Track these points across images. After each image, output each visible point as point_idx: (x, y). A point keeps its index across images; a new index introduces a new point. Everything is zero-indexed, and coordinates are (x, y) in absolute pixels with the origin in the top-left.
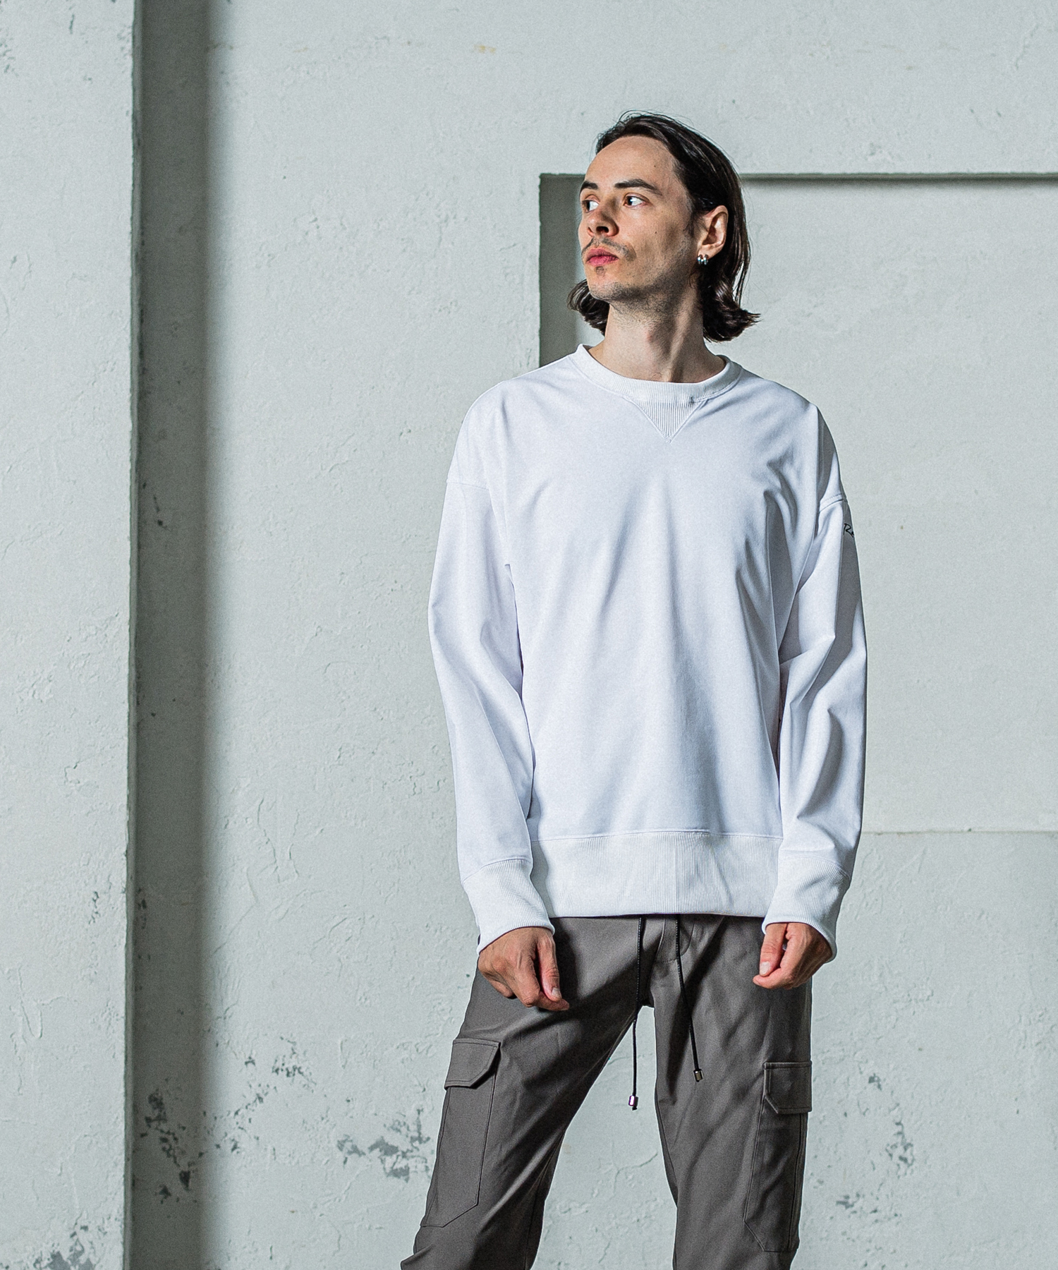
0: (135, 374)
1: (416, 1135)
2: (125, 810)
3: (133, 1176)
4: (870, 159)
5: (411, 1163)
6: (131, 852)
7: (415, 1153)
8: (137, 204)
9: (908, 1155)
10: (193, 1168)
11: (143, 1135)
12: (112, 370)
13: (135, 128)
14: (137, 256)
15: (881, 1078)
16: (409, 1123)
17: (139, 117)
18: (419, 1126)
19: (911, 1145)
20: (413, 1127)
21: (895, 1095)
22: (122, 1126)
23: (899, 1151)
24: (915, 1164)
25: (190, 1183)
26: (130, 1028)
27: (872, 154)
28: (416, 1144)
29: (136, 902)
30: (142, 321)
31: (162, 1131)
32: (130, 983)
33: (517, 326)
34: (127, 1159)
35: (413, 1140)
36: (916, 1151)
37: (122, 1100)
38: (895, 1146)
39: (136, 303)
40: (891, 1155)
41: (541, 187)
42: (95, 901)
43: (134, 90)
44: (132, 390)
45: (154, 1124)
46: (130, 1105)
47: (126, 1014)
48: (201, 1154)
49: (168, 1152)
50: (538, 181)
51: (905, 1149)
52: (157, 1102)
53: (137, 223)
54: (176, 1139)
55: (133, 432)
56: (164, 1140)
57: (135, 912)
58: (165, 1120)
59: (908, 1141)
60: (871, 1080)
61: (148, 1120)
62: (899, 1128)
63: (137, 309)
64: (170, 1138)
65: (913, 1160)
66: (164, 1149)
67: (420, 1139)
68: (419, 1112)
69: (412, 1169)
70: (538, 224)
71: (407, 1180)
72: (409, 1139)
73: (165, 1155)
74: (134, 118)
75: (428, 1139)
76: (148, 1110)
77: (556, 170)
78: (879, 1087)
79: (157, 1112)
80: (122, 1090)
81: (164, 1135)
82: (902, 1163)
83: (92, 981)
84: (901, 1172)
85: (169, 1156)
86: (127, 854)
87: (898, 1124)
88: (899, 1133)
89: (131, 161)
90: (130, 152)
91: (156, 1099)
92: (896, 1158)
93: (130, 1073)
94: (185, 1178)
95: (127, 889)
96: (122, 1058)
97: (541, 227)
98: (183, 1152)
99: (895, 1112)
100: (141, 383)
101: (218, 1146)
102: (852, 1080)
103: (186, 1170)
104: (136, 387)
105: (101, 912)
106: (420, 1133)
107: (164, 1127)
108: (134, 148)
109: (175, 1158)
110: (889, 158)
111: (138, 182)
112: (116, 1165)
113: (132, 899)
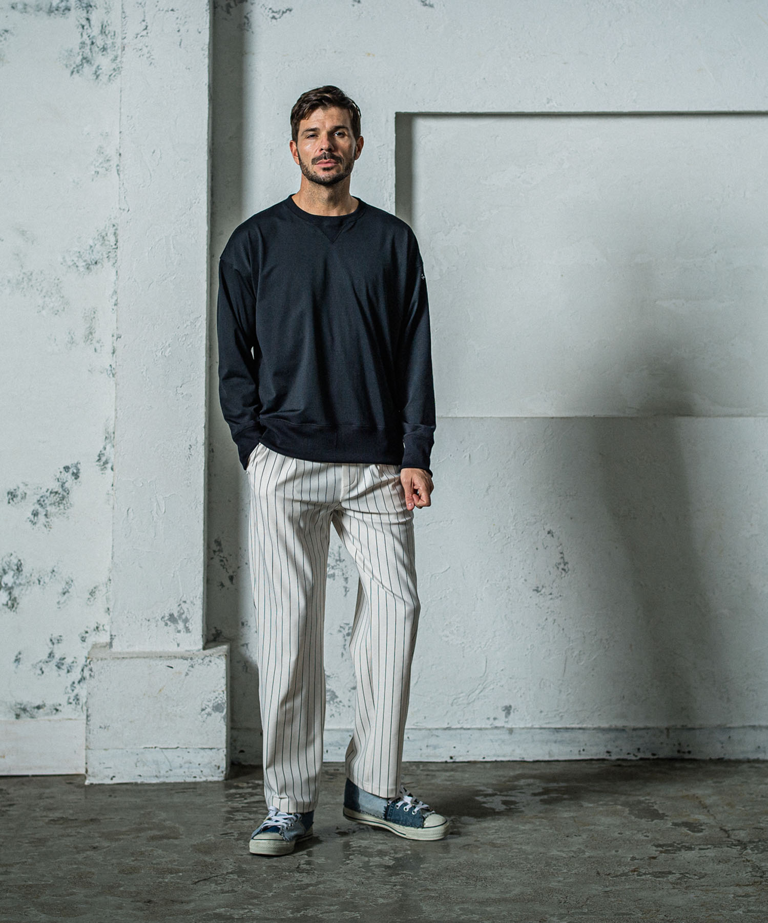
0: (209, 204)
1: (338, 558)
2: (204, 407)
3: (207, 577)
4: (547, 105)
5: (336, 572)
6: (207, 426)
7: (338, 567)
8: (210, 126)
9: (566, 568)
10: (235, 574)
11: (212, 558)
12: (198, 203)
13: (209, 91)
14: (210, 150)
15: (554, 531)
16: (335, 552)
17: (211, 86)
18: (340, 554)
19: (567, 563)
20: (337, 555)
21: (560, 539)
22: (202, 554)
23: (562, 566)
24: (570, 572)
25: (234, 581)
26: (206, 507)
27: (548, 103)
28: (338, 562)
29: (209, 450)
30: (212, 180)
31: (221, 557)
32: (206, 487)
33: (385, 182)
34: (204, 570)
35: (337, 561)
36: (569, 566)
37: (202, 542)
38: (560, 564)
39: (210, 171)
40: (558, 568)
41: (396, 118)
42: (190, 449)
43: (209, 74)
44: (208, 212)
45: (217, 553)
46: (206, 544)
47: (204, 502)
48: (239, 567)
49: (223, 566)
50: (394, 116)
51: (565, 565)
52: (218, 543)
53: (210, 136)
54: (227, 560)
55: (208, 231)
56: (222, 561)
57: (209, 455)
58: (222, 551)
59: (566, 561)
60: (549, 533)
61: (214, 551)
62: (562, 555)
63: (210, 175)
64: (224, 560)
65: (568, 570)
66: (221, 565)
67: (340, 560)
68: (340, 547)
69: (336, 574)
70: (395, 135)
71: (334, 580)
72: (335, 561)
73: (222, 568)
74: (209, 86)
75: (344, 560)
76: (214, 547)
77: (403, 110)
78: (552, 536)
79: (218, 548)
80: (202, 538)
81: (222, 559)
82: (563, 572)
83: (188, 486)
84: (563, 575)
85: (224, 568)
86: (205, 427)
87: (562, 553)
88: (562, 558)
89: (207, 106)
90: (207, 102)
91: (218, 542)
92: (560, 569)
93: (206, 528)
94: (231, 578)
95: (205, 443)
96: (202, 522)
97: (396, 137)
98: (231, 567)
99: (559, 548)
100: (212, 209)
101: (246, 564)
102: (540, 533)
103: (232, 574)
104: (210, 210)
105: (193, 454)
106: (340, 557)
107: (222, 555)
108: (209, 100)
109: (227, 569)
110: (556, 105)
111: (211, 116)
112: (199, 572)
113: (207, 449)
